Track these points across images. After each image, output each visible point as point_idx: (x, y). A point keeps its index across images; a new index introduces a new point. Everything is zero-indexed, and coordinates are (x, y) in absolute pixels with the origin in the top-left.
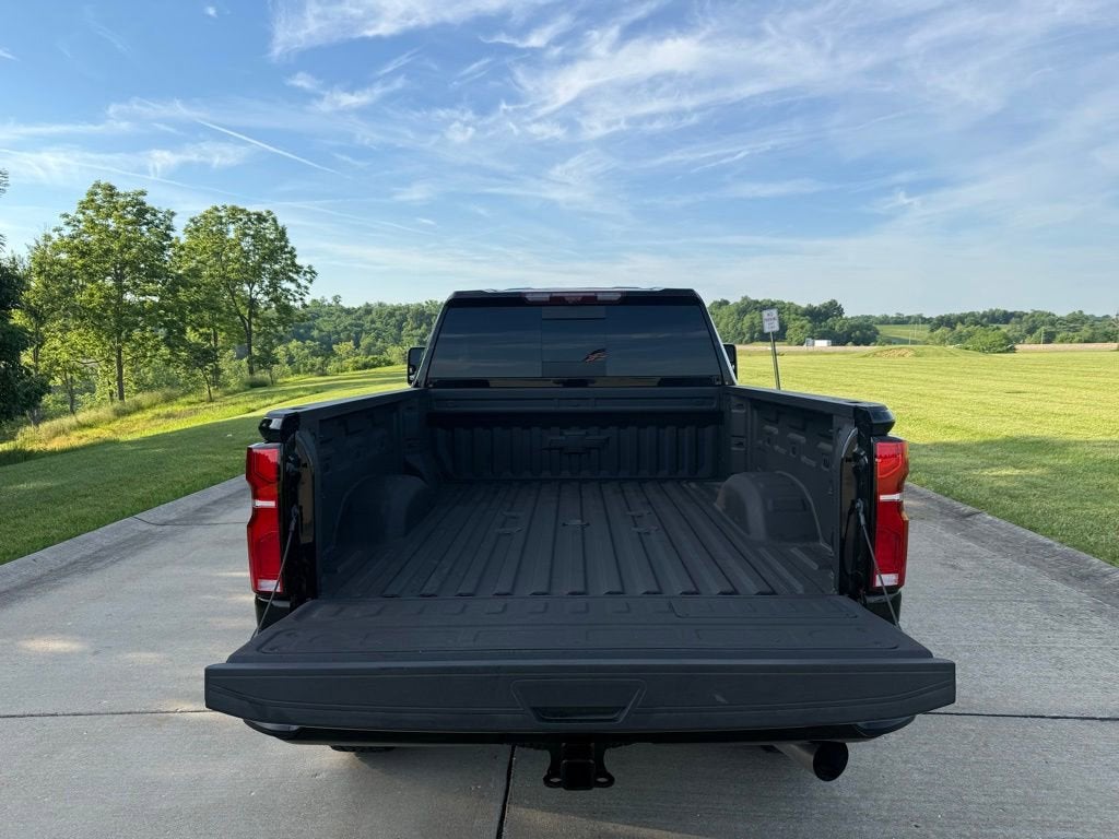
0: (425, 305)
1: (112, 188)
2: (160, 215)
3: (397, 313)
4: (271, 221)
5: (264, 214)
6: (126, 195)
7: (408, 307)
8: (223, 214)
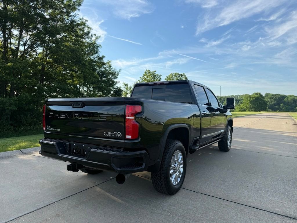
0: (231, 96)
1: (149, 71)
2: (158, 76)
3: (222, 98)
4: (184, 76)
5: (183, 74)
6: (152, 72)
7: (225, 97)
8: (173, 75)
